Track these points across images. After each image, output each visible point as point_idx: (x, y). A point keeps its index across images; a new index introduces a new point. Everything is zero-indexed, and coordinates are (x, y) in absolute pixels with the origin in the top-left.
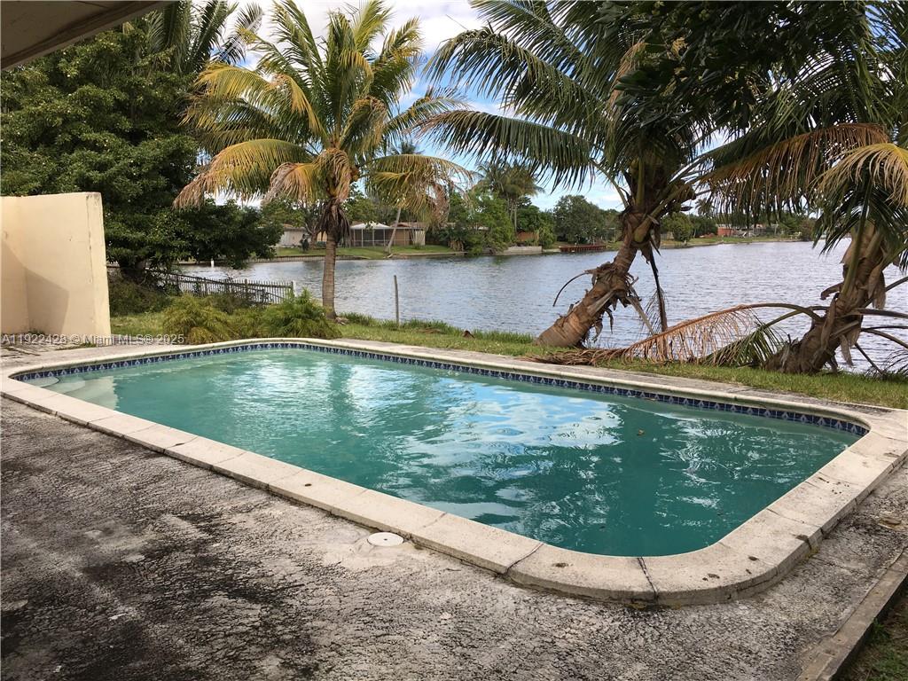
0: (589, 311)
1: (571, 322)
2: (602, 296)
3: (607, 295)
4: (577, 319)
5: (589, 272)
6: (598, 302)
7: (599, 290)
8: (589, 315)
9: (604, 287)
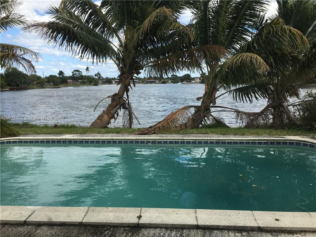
0: (112, 113)
1: (105, 117)
2: (116, 106)
3: (118, 106)
4: (107, 116)
5: (109, 97)
6: (115, 109)
7: (115, 104)
8: (112, 114)
9: (116, 103)
